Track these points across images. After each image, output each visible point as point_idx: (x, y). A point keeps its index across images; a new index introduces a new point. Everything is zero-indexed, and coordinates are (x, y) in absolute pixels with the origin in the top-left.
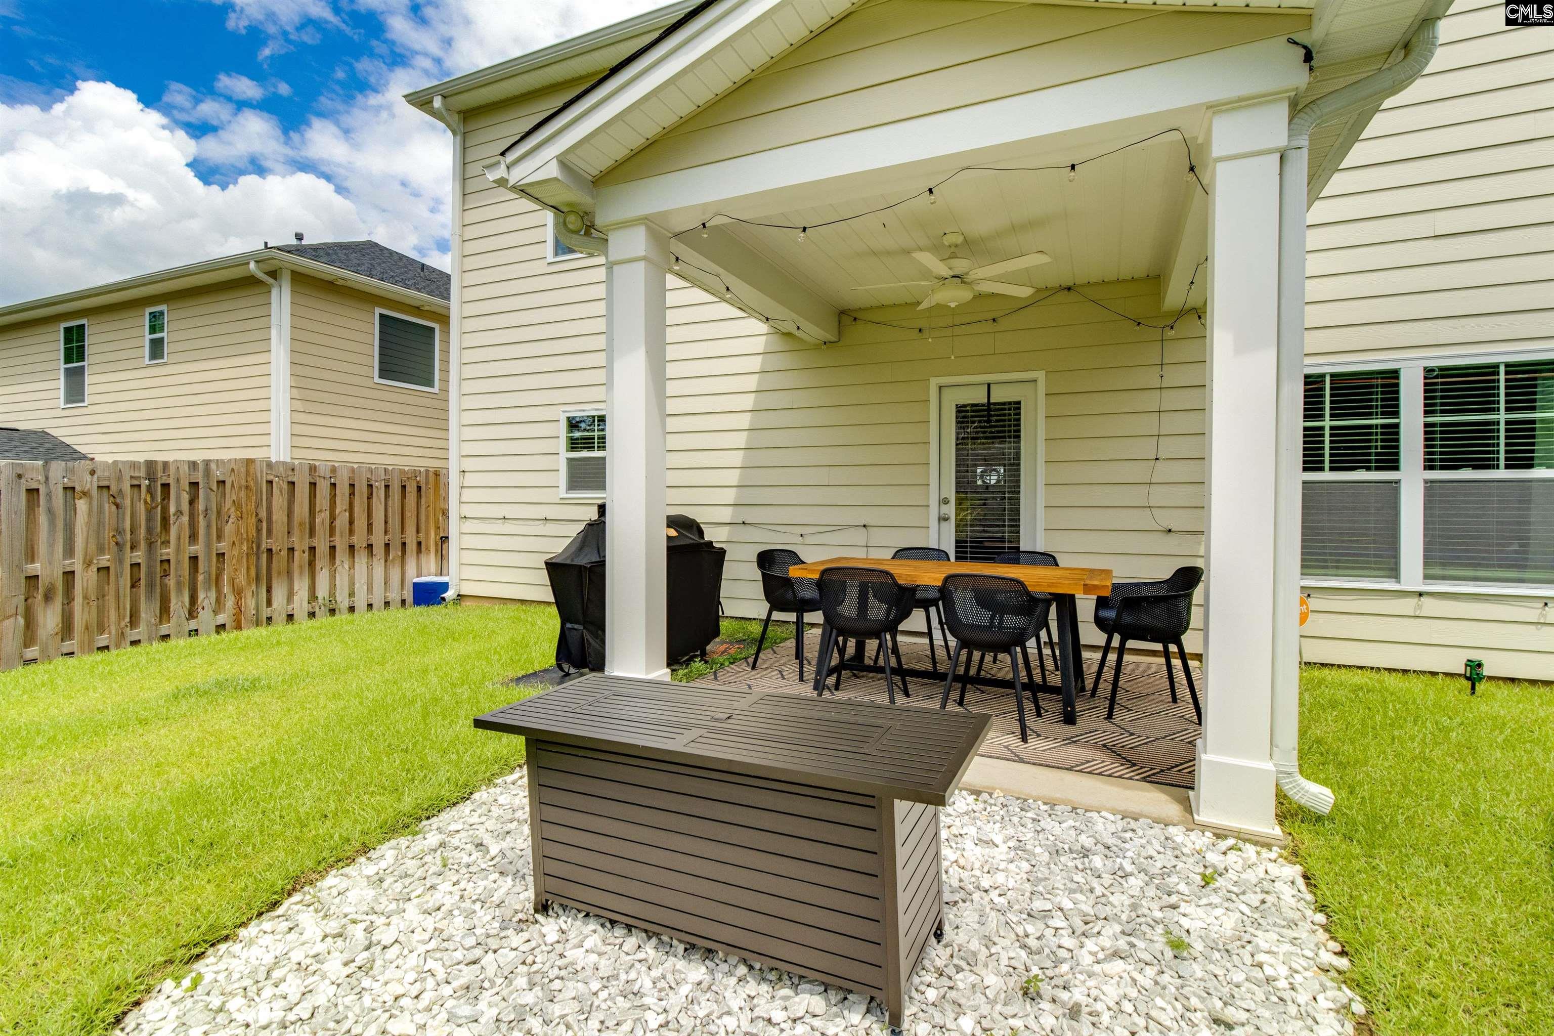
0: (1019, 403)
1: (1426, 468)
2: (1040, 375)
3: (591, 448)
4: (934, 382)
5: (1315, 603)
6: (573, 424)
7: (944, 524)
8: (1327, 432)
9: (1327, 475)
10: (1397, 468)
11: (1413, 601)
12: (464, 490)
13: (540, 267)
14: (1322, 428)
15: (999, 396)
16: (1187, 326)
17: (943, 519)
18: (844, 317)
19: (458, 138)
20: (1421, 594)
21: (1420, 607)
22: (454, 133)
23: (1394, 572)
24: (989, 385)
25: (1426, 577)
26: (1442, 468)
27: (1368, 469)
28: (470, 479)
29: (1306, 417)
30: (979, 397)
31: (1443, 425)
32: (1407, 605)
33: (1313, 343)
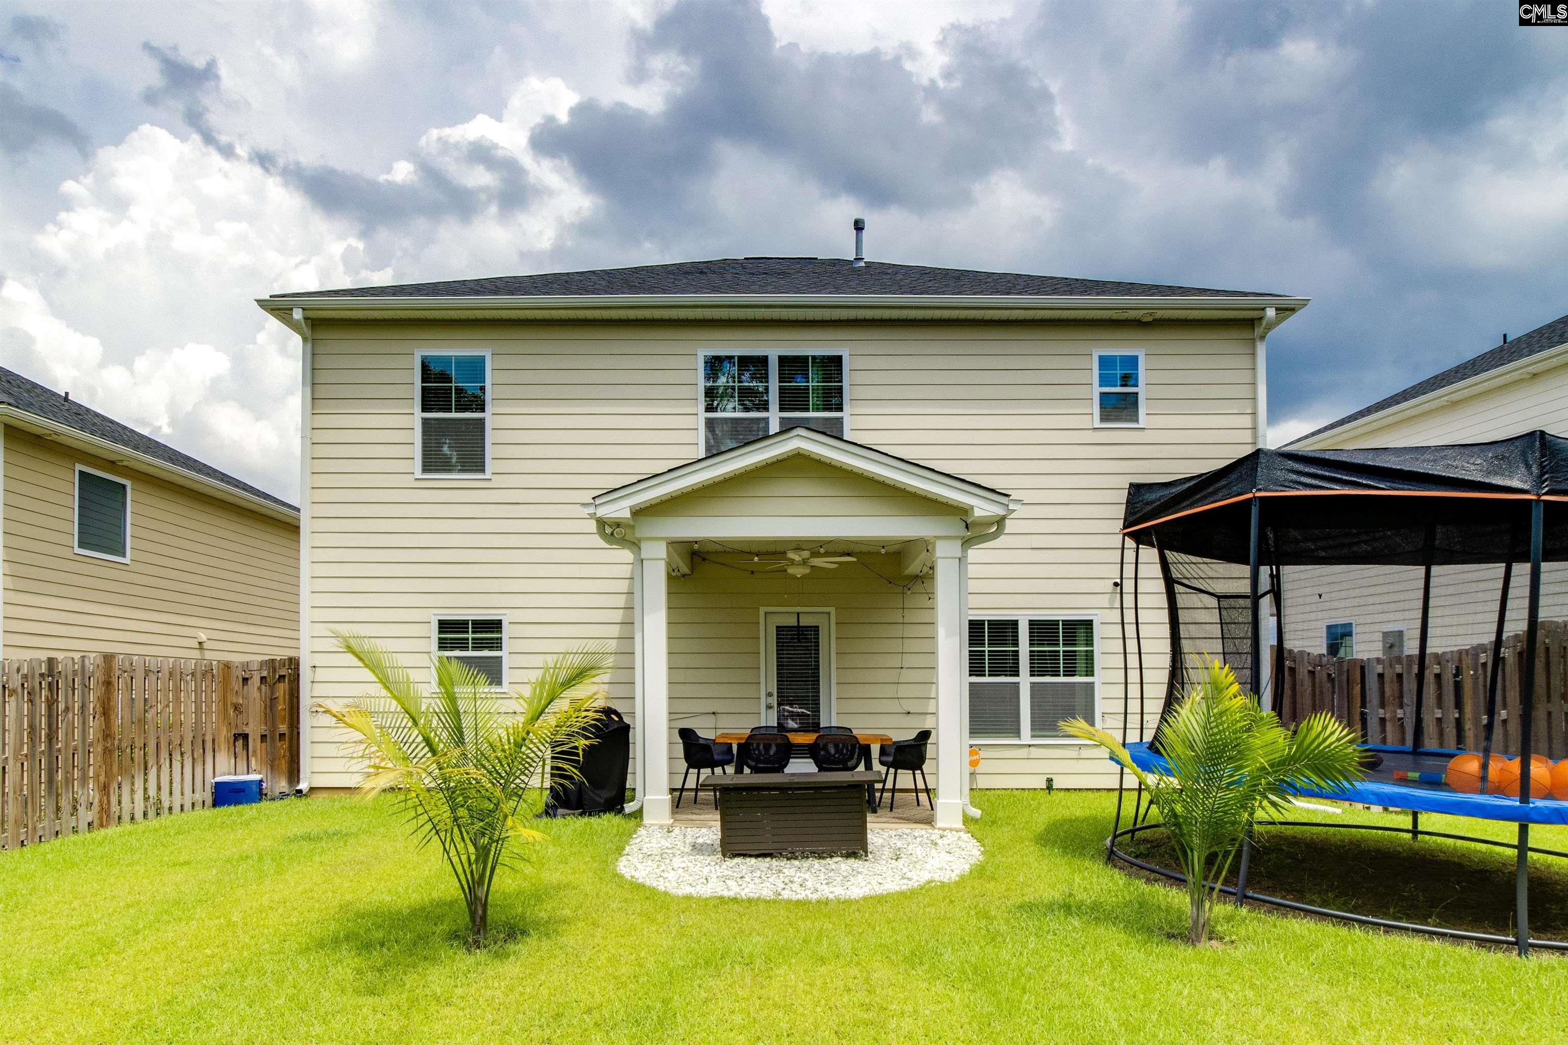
0: (818, 627)
1: (1031, 675)
2: (832, 610)
3: (466, 648)
4: (762, 610)
5: (983, 754)
6: (444, 626)
7: (770, 711)
8: (987, 653)
9: (987, 679)
10: (1018, 675)
11: (1026, 750)
12: (315, 684)
13: (408, 481)
14: (984, 651)
15: (805, 621)
16: (918, 587)
17: (769, 707)
18: (695, 557)
19: (309, 345)
20: (1030, 746)
21: (1029, 753)
22: (305, 340)
23: (1017, 733)
24: (798, 614)
25: (1033, 736)
26: (1039, 675)
27: (1006, 675)
28: (321, 675)
29: (971, 644)
30: (792, 622)
31: (1038, 651)
32: (1023, 753)
33: (973, 601)
